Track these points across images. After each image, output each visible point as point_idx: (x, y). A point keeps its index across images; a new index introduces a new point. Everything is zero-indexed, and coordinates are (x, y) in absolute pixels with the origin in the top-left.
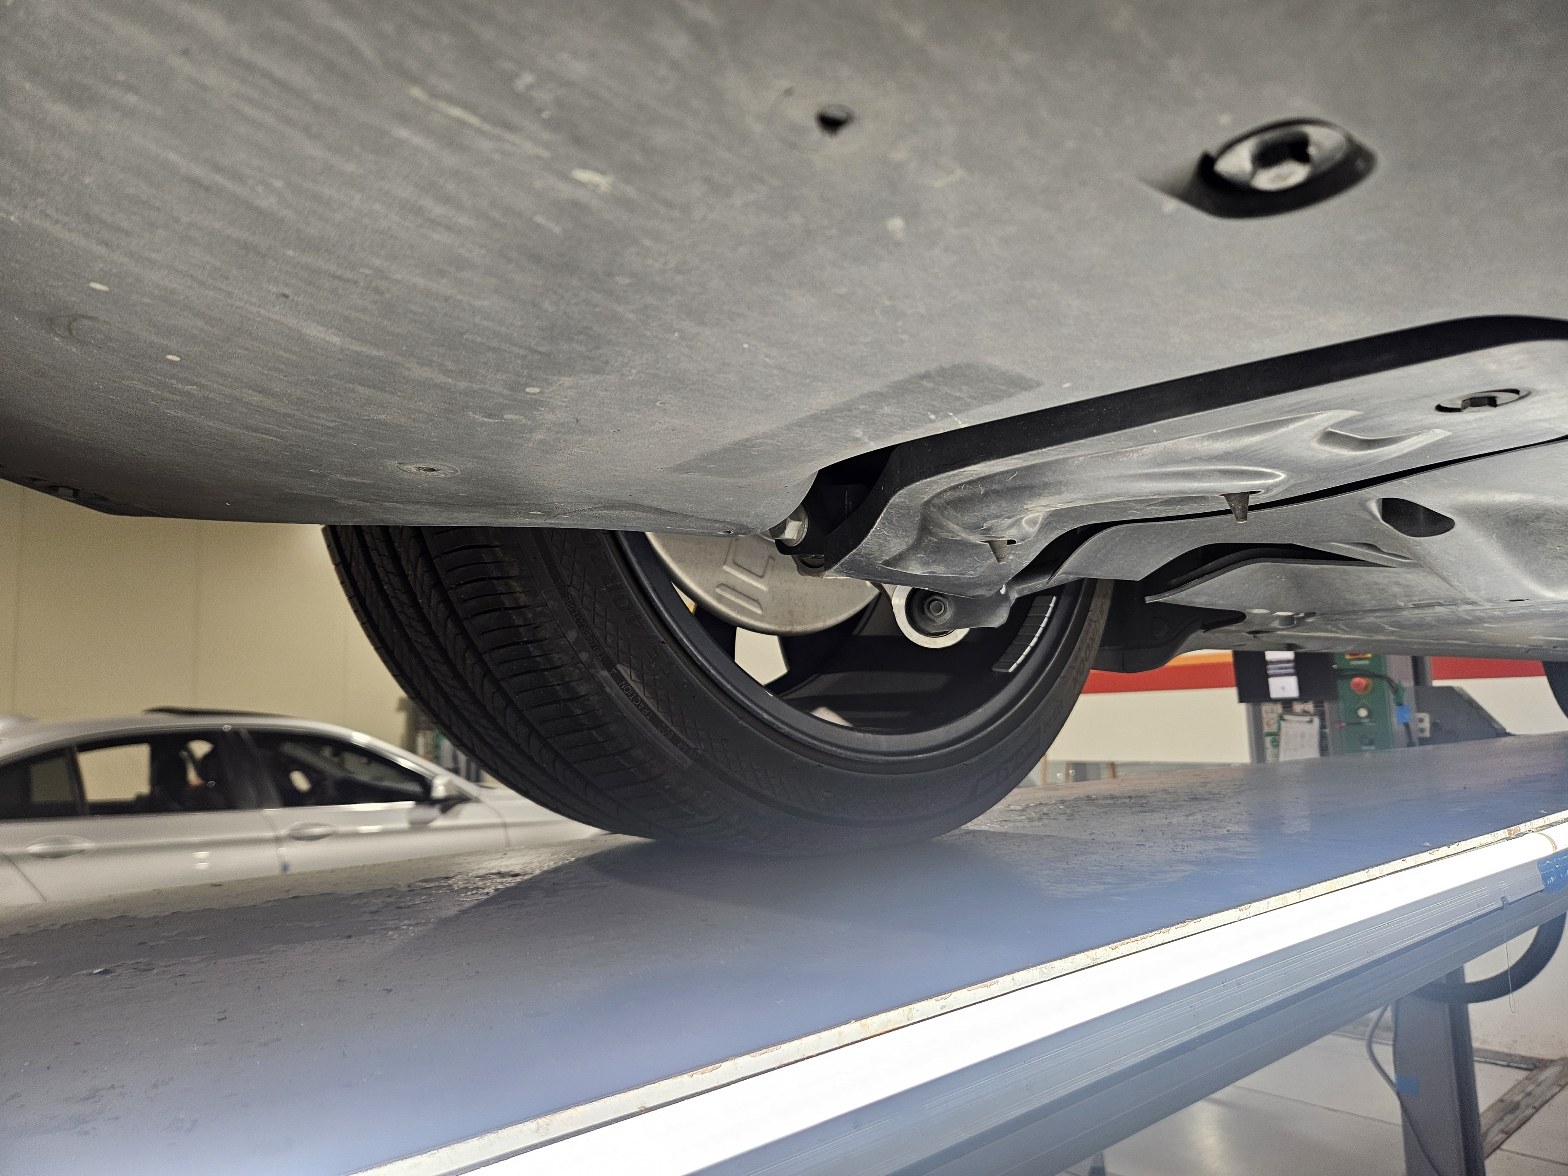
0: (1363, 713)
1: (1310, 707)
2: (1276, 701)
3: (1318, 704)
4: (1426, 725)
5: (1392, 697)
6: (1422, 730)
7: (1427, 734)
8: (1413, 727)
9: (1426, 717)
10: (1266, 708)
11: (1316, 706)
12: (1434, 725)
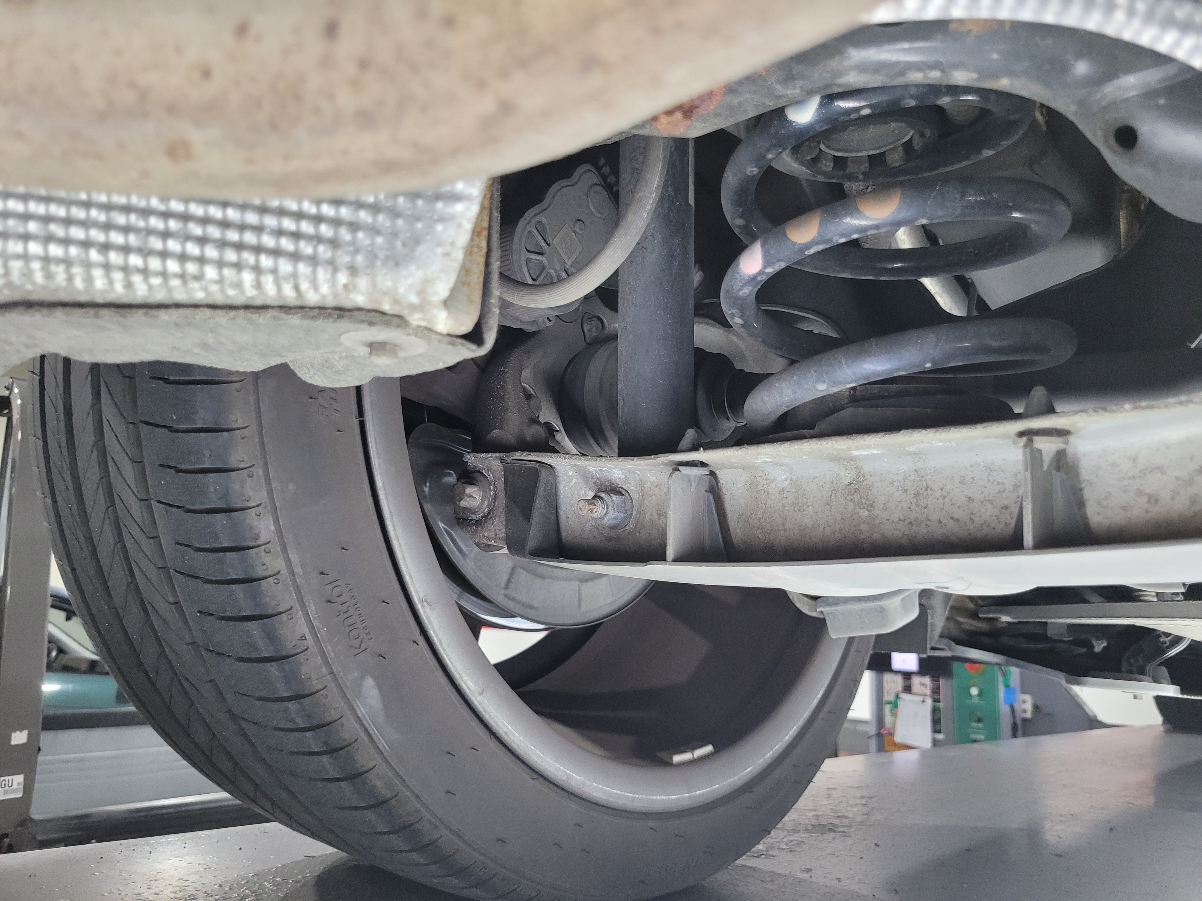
0: (974, 691)
1: (927, 680)
2: (897, 672)
3: (935, 678)
4: (1029, 706)
5: (1001, 679)
6: (1025, 711)
7: (1029, 715)
8: (1017, 707)
9: (1028, 698)
10: (888, 677)
11: (933, 680)
12: (1036, 708)
